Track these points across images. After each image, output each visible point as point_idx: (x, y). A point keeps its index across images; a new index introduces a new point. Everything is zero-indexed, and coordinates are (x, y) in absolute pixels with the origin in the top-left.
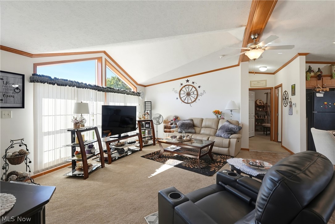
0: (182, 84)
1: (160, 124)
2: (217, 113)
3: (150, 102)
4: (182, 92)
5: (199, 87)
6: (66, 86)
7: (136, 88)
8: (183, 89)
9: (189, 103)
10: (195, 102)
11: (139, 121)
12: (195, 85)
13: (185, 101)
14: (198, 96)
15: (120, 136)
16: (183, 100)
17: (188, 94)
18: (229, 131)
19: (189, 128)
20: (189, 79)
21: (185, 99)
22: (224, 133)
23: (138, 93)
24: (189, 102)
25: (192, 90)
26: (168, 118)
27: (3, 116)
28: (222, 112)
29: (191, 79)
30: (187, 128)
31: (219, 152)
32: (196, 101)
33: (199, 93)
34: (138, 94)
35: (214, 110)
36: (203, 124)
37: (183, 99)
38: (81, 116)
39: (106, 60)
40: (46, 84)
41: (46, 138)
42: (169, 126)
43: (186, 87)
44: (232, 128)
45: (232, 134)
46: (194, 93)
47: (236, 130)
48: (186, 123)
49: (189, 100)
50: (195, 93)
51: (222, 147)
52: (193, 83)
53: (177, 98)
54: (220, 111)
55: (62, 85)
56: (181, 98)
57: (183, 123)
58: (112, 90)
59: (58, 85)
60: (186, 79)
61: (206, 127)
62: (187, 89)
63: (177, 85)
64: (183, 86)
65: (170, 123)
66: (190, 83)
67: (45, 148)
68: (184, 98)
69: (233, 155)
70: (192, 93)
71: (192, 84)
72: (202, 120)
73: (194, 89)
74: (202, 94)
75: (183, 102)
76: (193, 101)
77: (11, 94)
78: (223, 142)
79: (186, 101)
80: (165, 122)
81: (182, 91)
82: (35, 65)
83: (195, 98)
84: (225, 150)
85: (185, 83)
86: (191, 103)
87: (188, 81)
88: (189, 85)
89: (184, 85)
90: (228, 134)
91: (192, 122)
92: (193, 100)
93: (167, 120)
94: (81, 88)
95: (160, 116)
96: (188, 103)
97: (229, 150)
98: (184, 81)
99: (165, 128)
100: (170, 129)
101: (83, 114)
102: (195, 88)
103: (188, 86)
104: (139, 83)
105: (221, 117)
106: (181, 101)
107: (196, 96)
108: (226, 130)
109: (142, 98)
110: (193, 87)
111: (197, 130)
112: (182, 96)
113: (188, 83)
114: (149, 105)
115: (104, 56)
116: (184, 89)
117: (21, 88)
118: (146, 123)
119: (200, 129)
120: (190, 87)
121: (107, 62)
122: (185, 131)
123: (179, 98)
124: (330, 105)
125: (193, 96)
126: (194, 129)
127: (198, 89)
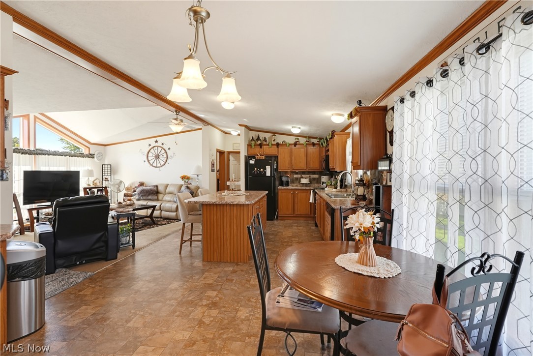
0: (150, 145)
1: (120, 191)
2: (183, 178)
3: (109, 165)
4: (150, 154)
5: (169, 149)
7: (89, 148)
8: (151, 151)
9: (158, 167)
10: (164, 166)
11: (85, 189)
12: (164, 146)
13: (153, 165)
17: (157, 157)
19: (149, 195)
20: (157, 139)
21: (154, 162)
23: (90, 154)
24: (158, 166)
25: (161, 152)
26: (132, 184)
28: (190, 177)
29: (160, 140)
30: (147, 194)
32: (166, 165)
33: (169, 156)
34: (91, 156)
35: (182, 175)
36: (168, 190)
37: (151, 162)
42: (130, 194)
43: (155, 148)
46: (163, 156)
49: (157, 164)
50: (165, 155)
51: (172, 212)
52: (163, 144)
53: (145, 161)
56: (149, 161)
57: (144, 189)
58: (44, 152)
60: (155, 139)
61: (169, 193)
62: (156, 151)
63: (144, 146)
64: (151, 147)
65: (132, 191)
66: (159, 144)
70: (161, 156)
71: (161, 145)
72: (167, 186)
73: (163, 151)
74: (172, 157)
79: (155, 165)
80: (127, 189)
83: (165, 161)
85: (153, 144)
86: (160, 167)
87: (156, 142)
88: (158, 147)
91: (155, 189)
92: (162, 163)
93: (131, 186)
95: (121, 182)
96: (156, 167)
98: (152, 141)
99: (125, 196)
100: (131, 197)
102: (164, 150)
104: (92, 142)
105: (187, 182)
106: (149, 165)
107: (165, 159)
109: (99, 160)
110: (163, 148)
111: (160, 196)
112: (150, 158)
113: (156, 144)
114: (109, 169)
115: (33, 113)
116: (152, 150)
118: (98, 191)
119: (163, 195)
120: (159, 148)
121: (37, 120)
122: (144, 198)
123: (146, 161)
124: (259, 171)
125: (163, 159)
126: (157, 195)
127: (167, 151)
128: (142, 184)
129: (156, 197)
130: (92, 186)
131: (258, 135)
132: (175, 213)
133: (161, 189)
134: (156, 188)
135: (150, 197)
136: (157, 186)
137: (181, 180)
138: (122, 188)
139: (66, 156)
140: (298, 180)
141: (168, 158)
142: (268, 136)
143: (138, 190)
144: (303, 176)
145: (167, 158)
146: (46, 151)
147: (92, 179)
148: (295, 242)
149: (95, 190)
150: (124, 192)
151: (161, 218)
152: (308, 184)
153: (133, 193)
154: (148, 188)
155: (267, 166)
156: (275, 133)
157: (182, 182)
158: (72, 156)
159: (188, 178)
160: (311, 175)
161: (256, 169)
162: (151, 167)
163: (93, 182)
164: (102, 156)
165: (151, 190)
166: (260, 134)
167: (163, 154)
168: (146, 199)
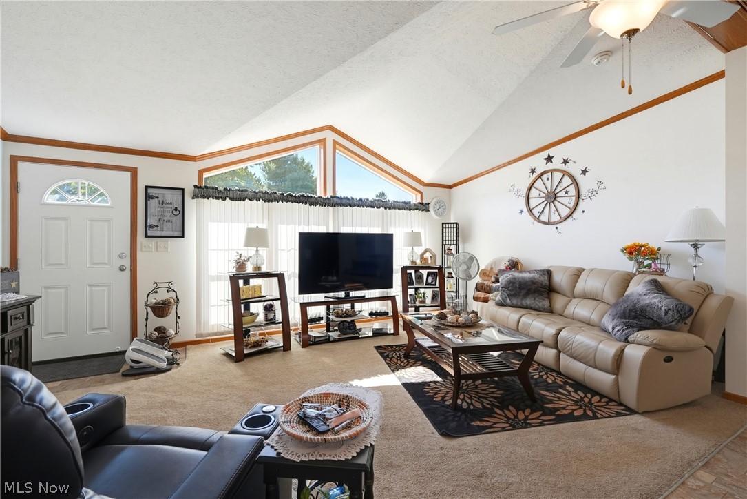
0: (533, 171)
1: (471, 278)
2: (634, 251)
3: (453, 223)
4: (534, 193)
5: (584, 172)
6: (244, 200)
7: (421, 193)
8: (535, 185)
9: (553, 223)
10: (570, 220)
11: (404, 270)
12: (570, 168)
13: (541, 218)
14: (581, 200)
15: (347, 295)
16: (537, 215)
17: (552, 197)
18: (633, 314)
19: (527, 294)
20: (551, 152)
21: (543, 211)
22: (615, 322)
23: (422, 204)
24: (552, 220)
25: (561, 185)
26: (495, 262)
27: (159, 248)
28: (659, 249)
29: (558, 153)
30: (523, 292)
31: (588, 382)
32: (574, 215)
33: (583, 191)
34: (423, 207)
35: (629, 243)
36: (580, 286)
37: (536, 212)
38: (257, 251)
39: (335, 142)
40: (211, 199)
41: (213, 285)
42: (487, 286)
43: (545, 177)
44: (651, 305)
45: (641, 328)
46: (567, 192)
47: (663, 314)
48: (523, 278)
49: (552, 214)
50: (572, 190)
51: (596, 367)
52: (565, 162)
53: (521, 212)
54: (654, 245)
55: (238, 199)
56: (530, 211)
57: (515, 278)
58: (344, 201)
59: (231, 199)
60: (545, 154)
61: (585, 297)
62: (548, 183)
63: (520, 175)
64: (535, 175)
65: (493, 279)
66: (557, 163)
67: (213, 301)
68: (540, 208)
69: (632, 403)
70: (562, 194)
71: (562, 167)
72: (578, 273)
73: (567, 181)
74: (592, 194)
75: (538, 219)
76: (564, 215)
77: (169, 218)
78: (596, 350)
79: (544, 218)
80: (484, 274)
81: (533, 188)
82: (201, 172)
83: (571, 206)
84: (604, 379)
85: (541, 167)
86: (559, 222)
87: (549, 159)
88: (552, 171)
89: (538, 172)
90: (628, 326)
91: (545, 279)
92: (565, 212)
93: (492, 268)
94: (272, 201)
95: (472, 258)
96: (548, 223)
97: (617, 382)
98: (539, 162)
99: (477, 289)
100: (489, 293)
101: (259, 249)
102: (571, 176)
103: (550, 174)
104: (426, 180)
105: (649, 266)
106: (530, 219)
107: (573, 200)
108: (624, 312)
109: (438, 214)
110: (565, 173)
111: (559, 302)
112: (533, 203)
113: (550, 166)
114: (454, 233)
115: (330, 136)
116: (539, 184)
117: (180, 209)
118: (429, 274)
119: (566, 299)
120: (556, 174)
121: (337, 146)
122: (515, 302)
123: (525, 210)
125: (566, 200)
126: (549, 298)
127: (581, 179)
128: (514, 265)
129: (546, 303)
130: (418, 263)
132: (613, 377)
133: (560, 279)
135: (529, 301)
136: (549, 273)
137: (625, 257)
138: (473, 271)
139: (379, 208)
141: (582, 197)
143: (503, 279)
145: (579, 197)
146: (347, 198)
147: (419, 250)
149: (425, 272)
150: (478, 279)
151: (559, 373)
153: (494, 285)
154: (526, 275)
157: (630, 266)
158: (390, 209)
159: (653, 254)
162: (536, 223)
163: (422, 255)
164: (443, 208)
165: (533, 282)
167: (568, 189)
168: (519, 304)
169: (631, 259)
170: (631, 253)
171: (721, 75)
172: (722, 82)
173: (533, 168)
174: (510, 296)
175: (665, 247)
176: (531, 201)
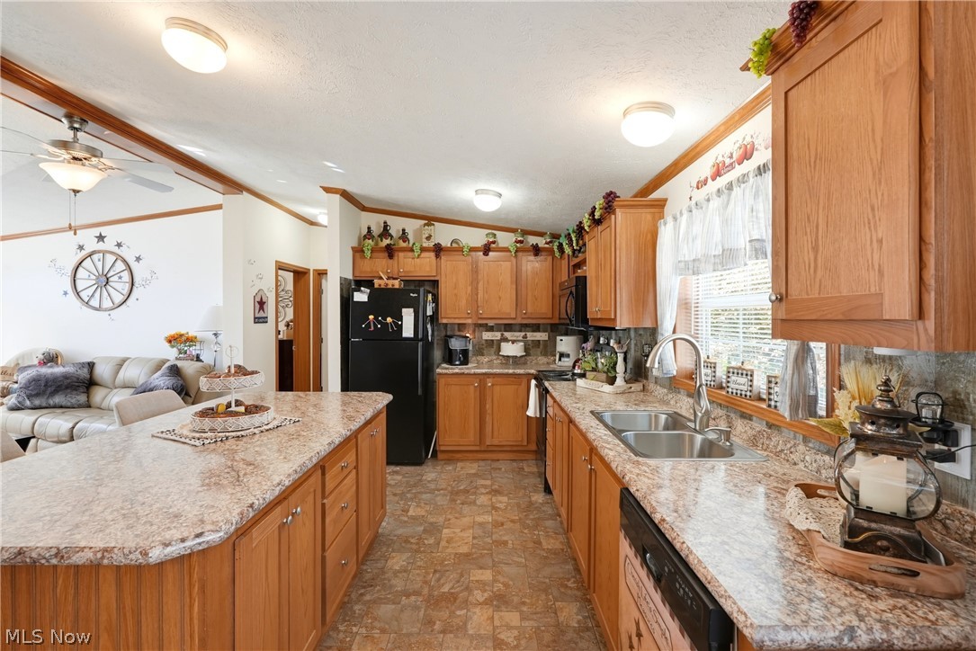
0: (81, 248)
2: (172, 340)
4: (82, 273)
5: (138, 259)
8: (83, 264)
9: (106, 310)
10: (124, 307)
12: (123, 252)
13: (91, 303)
14: (134, 288)
16: (86, 299)
17: (105, 281)
20: (104, 230)
21: (93, 295)
24: (104, 306)
25: (114, 269)
28: (196, 337)
29: (111, 233)
30: (49, 390)
32: (128, 302)
33: (137, 278)
35: (173, 332)
36: (122, 375)
37: (84, 295)
42: (4, 388)
43: (95, 257)
46: (120, 278)
49: (104, 299)
50: (126, 276)
52: (119, 245)
53: (66, 293)
54: (191, 334)
56: (77, 293)
60: (96, 231)
62: (99, 265)
63: (65, 250)
64: (84, 253)
66: (109, 245)
68: (90, 292)
70: (115, 278)
71: (116, 249)
72: (121, 364)
73: (120, 266)
74: (146, 282)
75: (87, 304)
76: (117, 301)
79: (95, 303)
81: (81, 268)
83: (125, 292)
85: (91, 245)
86: (112, 309)
87: (101, 238)
88: (104, 252)
89: (88, 250)
91: (84, 373)
92: (118, 298)
96: (99, 309)
98: (88, 238)
102: (124, 261)
103: (101, 255)
105: (185, 352)
106: (79, 303)
107: (127, 287)
110: (119, 257)
111: (98, 395)
112: (80, 286)
113: (101, 246)
116: (87, 263)
119: (107, 390)
120: (108, 256)
122: (37, 402)
123: (70, 291)
124: (380, 322)
125: (119, 286)
126: (87, 392)
127: (134, 265)
128: (51, 359)
129: (82, 398)
131: (386, 226)
133: (102, 372)
134: (86, 370)
135: (58, 399)
136: (91, 366)
137: (167, 345)
140: (495, 346)
141: (136, 284)
142: (412, 226)
143: (23, 377)
144: (507, 334)
145: (133, 285)
148: (483, 491)
152: (522, 356)
155: (404, 310)
156: (430, 220)
159: (191, 340)
160: (529, 334)
161: (371, 317)
162: (84, 308)
165: (66, 377)
166: (391, 220)
167: (122, 274)
168: (44, 405)
169: (173, 347)
170: (170, 342)
171: (219, 207)
172: (220, 212)
173: (81, 244)
174: (29, 397)
175: (199, 335)
176: (78, 282)
